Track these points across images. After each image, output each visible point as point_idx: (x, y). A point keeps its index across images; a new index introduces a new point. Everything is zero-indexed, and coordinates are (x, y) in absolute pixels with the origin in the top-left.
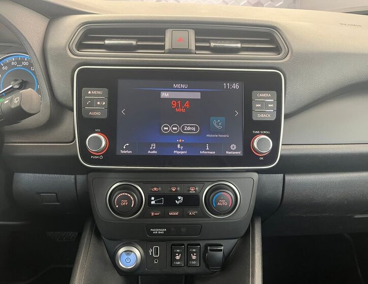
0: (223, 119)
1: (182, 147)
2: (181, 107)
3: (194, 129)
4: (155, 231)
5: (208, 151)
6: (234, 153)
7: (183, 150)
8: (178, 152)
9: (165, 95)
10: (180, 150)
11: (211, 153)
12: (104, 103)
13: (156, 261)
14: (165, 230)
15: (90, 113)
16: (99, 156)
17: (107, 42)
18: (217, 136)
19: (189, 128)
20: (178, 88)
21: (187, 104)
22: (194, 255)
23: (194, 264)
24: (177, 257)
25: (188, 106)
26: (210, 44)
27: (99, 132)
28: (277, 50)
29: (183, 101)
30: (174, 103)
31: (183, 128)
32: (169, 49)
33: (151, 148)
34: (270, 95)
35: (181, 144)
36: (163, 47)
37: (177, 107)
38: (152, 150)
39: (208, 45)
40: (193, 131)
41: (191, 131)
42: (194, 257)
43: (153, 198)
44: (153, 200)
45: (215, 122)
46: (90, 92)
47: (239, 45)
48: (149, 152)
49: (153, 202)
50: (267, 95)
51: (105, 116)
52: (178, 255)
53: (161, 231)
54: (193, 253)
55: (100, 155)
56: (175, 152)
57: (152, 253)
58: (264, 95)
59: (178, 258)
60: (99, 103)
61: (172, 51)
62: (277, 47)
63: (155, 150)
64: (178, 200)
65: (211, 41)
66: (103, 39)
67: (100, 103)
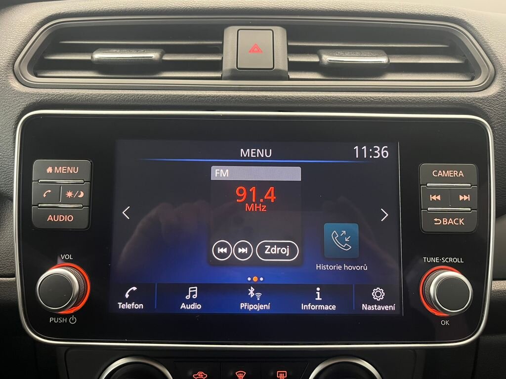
0: (355, 227)
1: (259, 295)
2: (257, 202)
3: (286, 251)
5: (319, 303)
6: (380, 308)
7: (262, 302)
8: (251, 307)
9: (220, 173)
10: (253, 301)
11: (327, 308)
12: (82, 194)
15: (50, 218)
16: (68, 316)
17: (98, 56)
18: (339, 268)
19: (275, 250)
20: (251, 158)
21: (270, 195)
25: (273, 198)
26: (320, 57)
27: (69, 261)
28: (468, 68)
29: (262, 186)
30: (241, 191)
31: (262, 249)
32: (233, 70)
33: (188, 297)
34: (461, 174)
35: (258, 287)
36: (217, 66)
37: (249, 200)
38: (191, 301)
39: (316, 59)
40: (284, 257)
41: (280, 256)
45: (335, 234)
46: (50, 170)
47: (383, 60)
48: (183, 306)
50: (455, 173)
51: (84, 224)
55: (70, 315)
56: (242, 305)
58: (449, 173)
60: (69, 194)
61: (238, 74)
62: (467, 62)
63: (197, 301)
65: (321, 51)
66: (91, 49)
67: (74, 193)
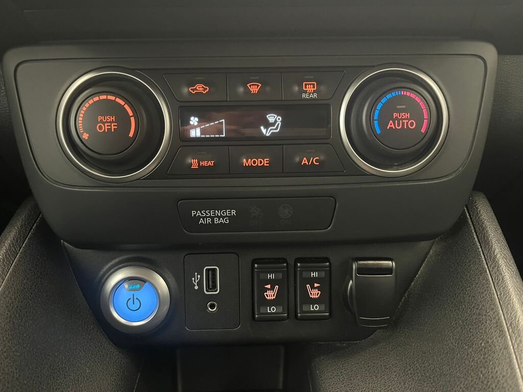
4: (205, 216)
13: (212, 306)
14: (234, 212)
22: (313, 287)
23: (314, 312)
24: (268, 293)
42: (314, 294)
43: (194, 121)
44: (194, 127)
49: (195, 133)
52: (272, 288)
53: (222, 216)
54: (312, 281)
57: (200, 283)
59: (270, 295)
64: (268, 125)
